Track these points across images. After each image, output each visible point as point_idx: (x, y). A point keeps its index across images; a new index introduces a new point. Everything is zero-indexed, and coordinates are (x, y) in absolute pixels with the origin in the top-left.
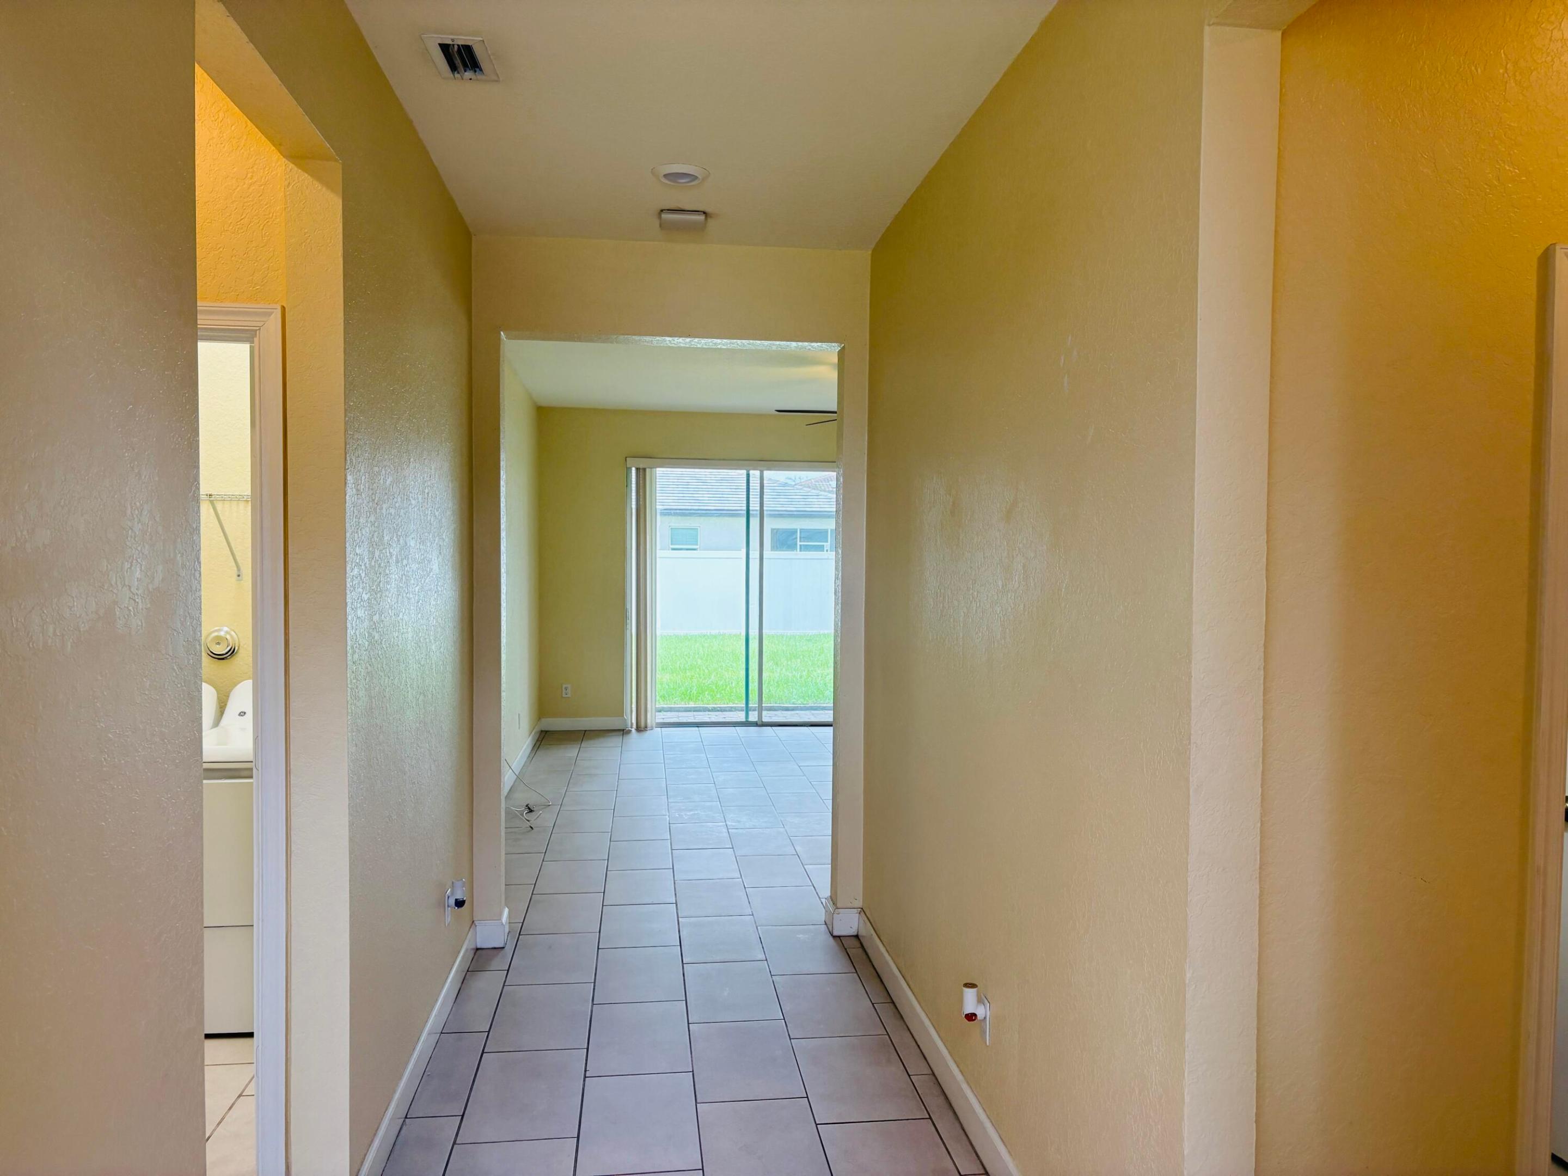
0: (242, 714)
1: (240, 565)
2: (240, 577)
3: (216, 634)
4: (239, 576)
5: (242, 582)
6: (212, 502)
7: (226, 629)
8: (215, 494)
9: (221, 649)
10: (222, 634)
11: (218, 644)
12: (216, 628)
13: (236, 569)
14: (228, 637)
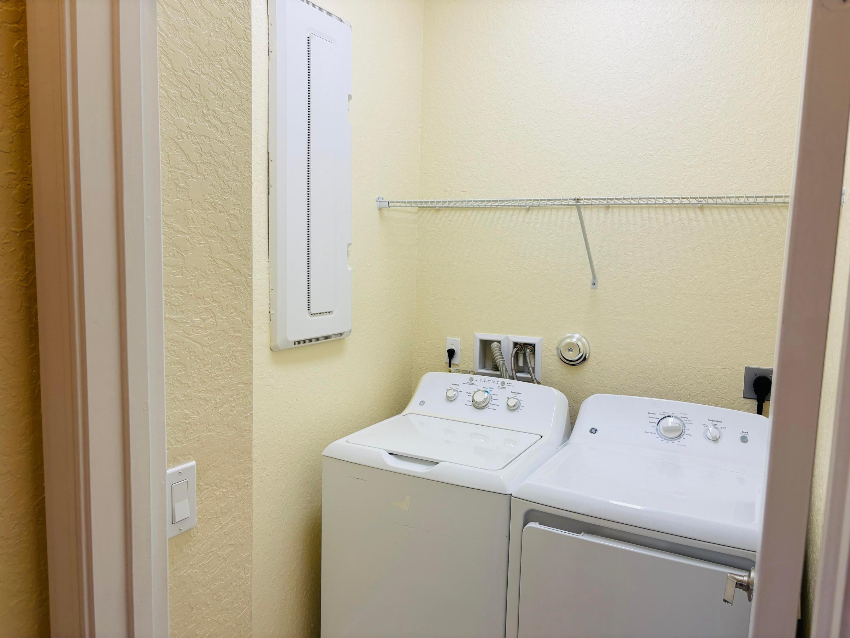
0: (593, 430)
1: (596, 273)
2: (595, 286)
3: (568, 340)
4: (594, 284)
5: (596, 290)
6: (578, 208)
7: (577, 335)
8: (583, 197)
9: (572, 356)
10: (574, 340)
11: (571, 350)
12: (569, 335)
13: (591, 277)
14: (580, 344)
